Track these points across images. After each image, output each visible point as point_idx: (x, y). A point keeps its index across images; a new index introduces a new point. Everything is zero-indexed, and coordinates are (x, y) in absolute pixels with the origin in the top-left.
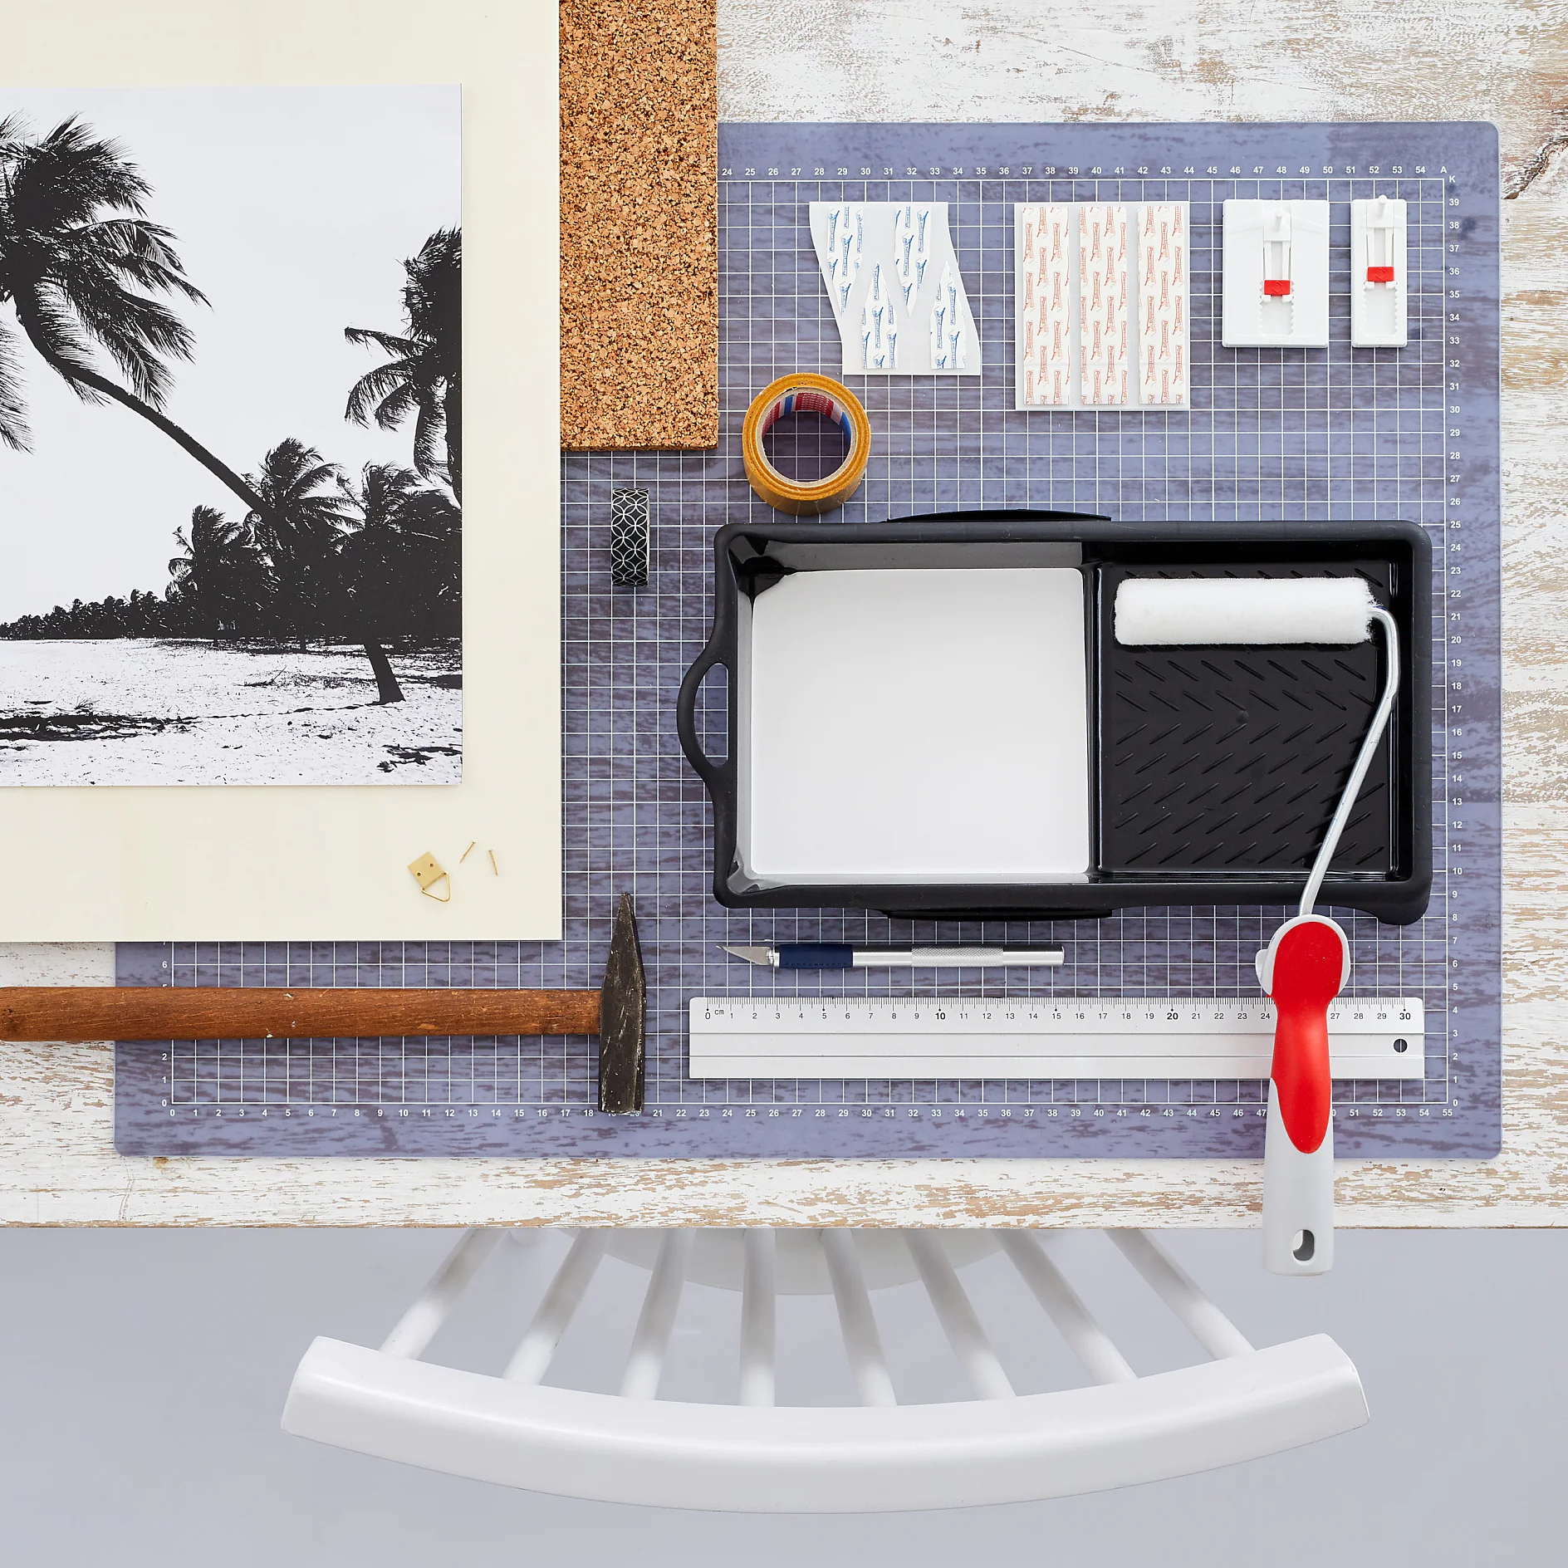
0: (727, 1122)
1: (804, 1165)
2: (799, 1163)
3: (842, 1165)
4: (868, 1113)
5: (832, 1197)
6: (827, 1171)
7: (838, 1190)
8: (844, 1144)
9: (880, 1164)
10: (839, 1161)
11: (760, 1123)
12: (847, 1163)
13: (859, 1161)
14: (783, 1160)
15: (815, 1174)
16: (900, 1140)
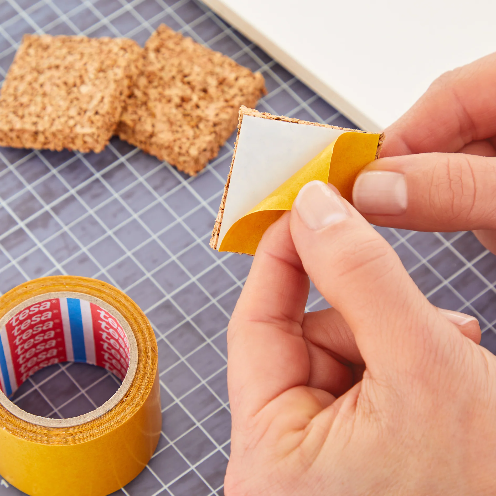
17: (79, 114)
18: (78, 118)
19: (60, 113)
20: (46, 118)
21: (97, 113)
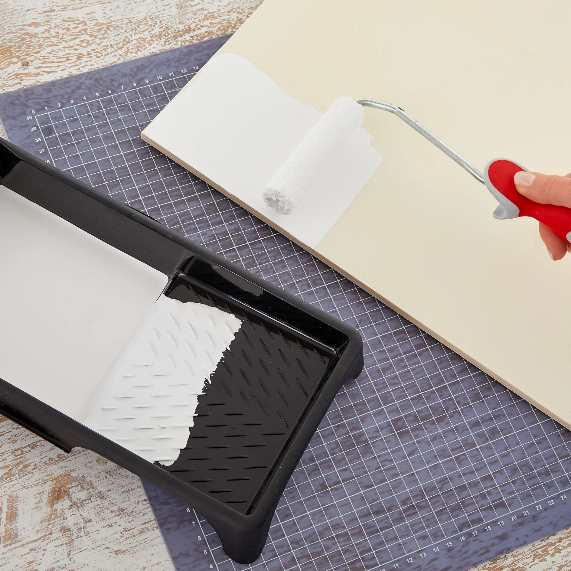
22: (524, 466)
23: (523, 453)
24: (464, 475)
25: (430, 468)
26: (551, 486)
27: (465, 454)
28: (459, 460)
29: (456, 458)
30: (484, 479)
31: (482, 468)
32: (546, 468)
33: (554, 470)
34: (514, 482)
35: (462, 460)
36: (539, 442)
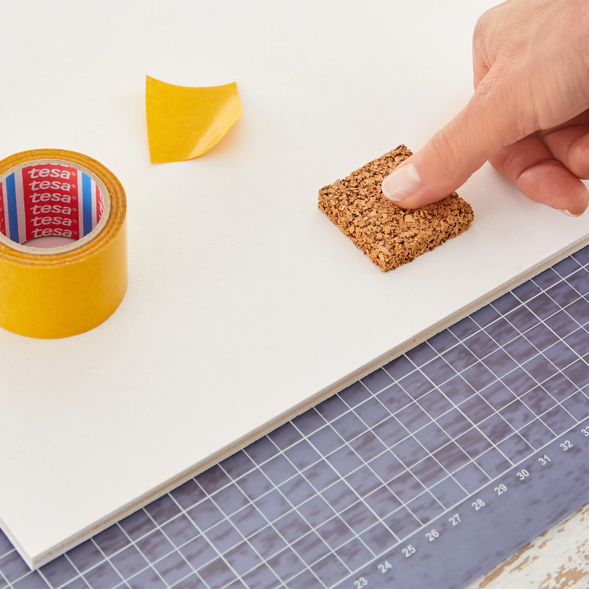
0: (391, 579)
1: (508, 569)
2: (501, 570)
3: (544, 543)
4: (523, 474)
5: (564, 579)
6: (535, 558)
7: (563, 568)
8: (529, 520)
9: (579, 516)
10: (538, 542)
11: (427, 556)
12: (547, 537)
13: (557, 528)
14: (482, 579)
15: (526, 569)
16: (577, 480)
17: (390, 234)
18: (386, 236)
19: (378, 223)
20: (366, 218)
21: (403, 243)
22: (290, 526)
23: (283, 502)
24: (165, 573)
25: (87, 576)
26: (356, 552)
27: (158, 533)
28: (148, 547)
29: (142, 545)
30: (208, 572)
31: (200, 552)
32: (337, 520)
33: (354, 521)
34: (274, 563)
35: (155, 546)
36: (312, 475)
